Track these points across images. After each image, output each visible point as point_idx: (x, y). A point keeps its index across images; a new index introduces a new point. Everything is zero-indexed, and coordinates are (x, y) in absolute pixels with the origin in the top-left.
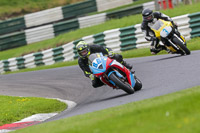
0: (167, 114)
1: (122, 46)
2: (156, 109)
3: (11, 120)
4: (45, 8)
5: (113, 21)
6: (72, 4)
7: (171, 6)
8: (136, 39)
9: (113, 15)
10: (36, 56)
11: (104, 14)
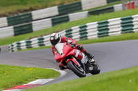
0: (130, 81)
1: (99, 34)
2: (123, 77)
3: (21, 83)
4: (46, 7)
5: (93, 17)
6: (65, 4)
7: (133, 7)
8: (108, 29)
9: (93, 13)
10: (39, 39)
11: (87, 12)
